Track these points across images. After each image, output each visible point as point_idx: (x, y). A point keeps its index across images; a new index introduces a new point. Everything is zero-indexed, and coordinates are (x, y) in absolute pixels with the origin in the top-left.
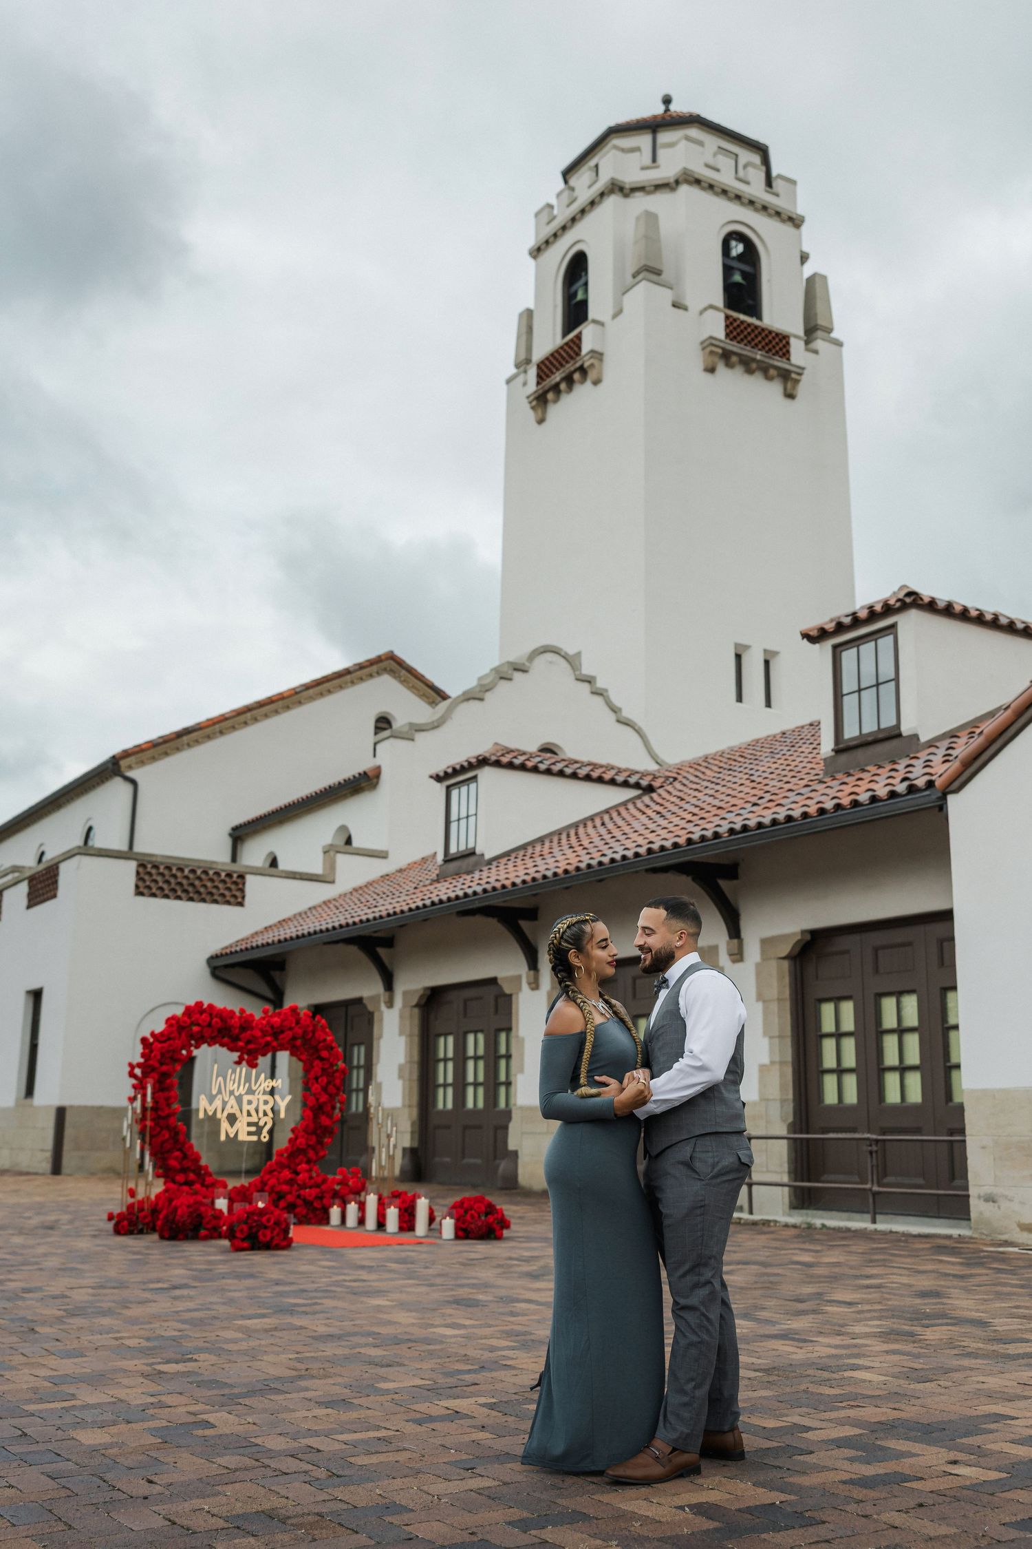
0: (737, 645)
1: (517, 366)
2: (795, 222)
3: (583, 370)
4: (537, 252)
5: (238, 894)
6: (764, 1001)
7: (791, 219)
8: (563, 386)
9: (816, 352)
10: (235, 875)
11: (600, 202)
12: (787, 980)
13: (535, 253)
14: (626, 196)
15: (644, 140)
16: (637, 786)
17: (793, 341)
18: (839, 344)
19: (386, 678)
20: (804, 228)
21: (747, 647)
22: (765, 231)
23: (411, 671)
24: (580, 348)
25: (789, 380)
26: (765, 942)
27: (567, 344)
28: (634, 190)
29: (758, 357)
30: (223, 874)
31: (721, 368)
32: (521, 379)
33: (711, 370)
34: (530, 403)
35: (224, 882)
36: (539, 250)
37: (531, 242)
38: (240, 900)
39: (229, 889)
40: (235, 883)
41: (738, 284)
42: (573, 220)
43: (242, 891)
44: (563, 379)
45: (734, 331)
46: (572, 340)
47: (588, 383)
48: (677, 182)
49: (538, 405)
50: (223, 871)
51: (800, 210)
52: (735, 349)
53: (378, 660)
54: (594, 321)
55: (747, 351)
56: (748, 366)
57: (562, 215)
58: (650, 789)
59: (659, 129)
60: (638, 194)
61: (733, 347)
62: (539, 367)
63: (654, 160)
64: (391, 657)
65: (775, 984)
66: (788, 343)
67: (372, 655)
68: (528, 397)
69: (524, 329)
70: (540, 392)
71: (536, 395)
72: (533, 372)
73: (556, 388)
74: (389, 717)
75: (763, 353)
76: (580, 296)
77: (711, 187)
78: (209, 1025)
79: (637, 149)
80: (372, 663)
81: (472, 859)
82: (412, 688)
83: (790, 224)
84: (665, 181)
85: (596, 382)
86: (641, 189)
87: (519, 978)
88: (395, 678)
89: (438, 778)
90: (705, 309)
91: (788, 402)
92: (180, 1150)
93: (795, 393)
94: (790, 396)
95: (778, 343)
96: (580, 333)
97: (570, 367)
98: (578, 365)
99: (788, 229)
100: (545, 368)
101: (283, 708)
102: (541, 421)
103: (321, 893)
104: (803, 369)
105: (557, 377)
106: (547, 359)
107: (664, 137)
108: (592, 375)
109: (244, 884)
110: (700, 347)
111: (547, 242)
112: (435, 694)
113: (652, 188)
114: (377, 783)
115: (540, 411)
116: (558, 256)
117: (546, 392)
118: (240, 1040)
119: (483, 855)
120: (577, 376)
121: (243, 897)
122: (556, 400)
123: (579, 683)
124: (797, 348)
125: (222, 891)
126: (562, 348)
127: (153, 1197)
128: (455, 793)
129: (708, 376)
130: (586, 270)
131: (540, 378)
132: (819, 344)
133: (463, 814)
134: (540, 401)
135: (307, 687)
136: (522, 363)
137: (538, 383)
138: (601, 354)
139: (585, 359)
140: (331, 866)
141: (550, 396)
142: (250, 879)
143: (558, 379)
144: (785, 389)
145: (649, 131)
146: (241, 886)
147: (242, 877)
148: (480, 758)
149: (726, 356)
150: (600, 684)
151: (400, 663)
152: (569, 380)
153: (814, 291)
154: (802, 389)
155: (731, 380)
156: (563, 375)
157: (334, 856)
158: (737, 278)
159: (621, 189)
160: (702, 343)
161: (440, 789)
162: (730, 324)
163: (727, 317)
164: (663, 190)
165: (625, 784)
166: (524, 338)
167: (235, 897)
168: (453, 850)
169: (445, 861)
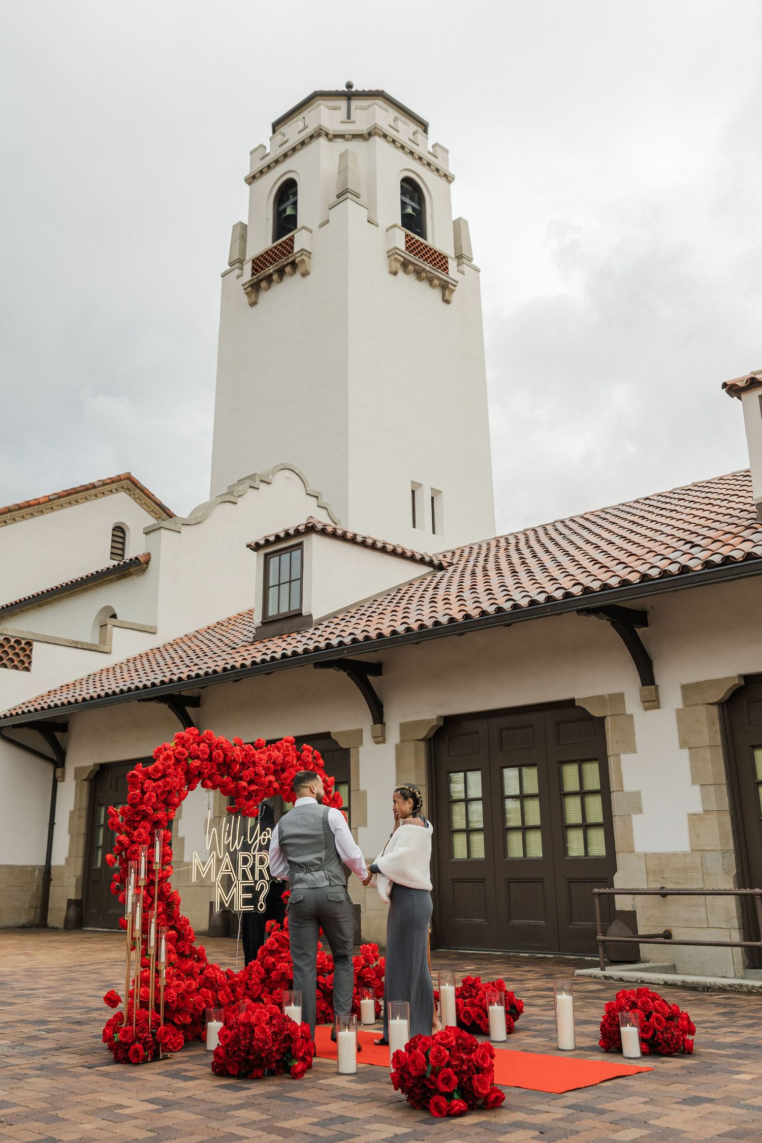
0: (413, 483)
1: (231, 264)
2: (448, 178)
3: (294, 265)
4: (252, 179)
5: (25, 659)
6: (690, 748)
7: (445, 176)
8: (275, 277)
9: (463, 273)
10: (23, 642)
11: (309, 143)
12: (717, 726)
13: (251, 180)
14: (330, 140)
15: (343, 104)
17: (449, 261)
18: (478, 271)
19: (123, 495)
20: (452, 184)
21: (420, 485)
22: (429, 181)
23: (143, 490)
24: (292, 248)
25: (445, 287)
26: (687, 689)
27: (275, 247)
28: (336, 136)
29: (428, 268)
30: (13, 640)
31: (401, 273)
32: (237, 272)
33: (395, 273)
34: (245, 289)
35: (13, 647)
36: (254, 177)
37: (247, 172)
38: (26, 665)
39: (17, 655)
40: (23, 649)
41: (410, 215)
43: (29, 657)
44: (275, 271)
45: (411, 246)
46: (280, 245)
47: (298, 275)
48: (370, 134)
49: (252, 292)
50: (13, 637)
51: (451, 170)
52: (412, 260)
53: (118, 480)
54: (304, 228)
55: (420, 263)
56: (419, 273)
57: (273, 152)
58: (440, 567)
59: (352, 98)
60: (339, 140)
61: (411, 258)
62: (253, 261)
63: (349, 117)
64: (129, 478)
66: (447, 261)
67: (113, 474)
68: (243, 285)
69: (238, 237)
70: (255, 281)
71: (252, 283)
72: (248, 267)
73: (269, 279)
74: (123, 527)
75: (431, 266)
76: (289, 211)
77: (394, 141)
78: (210, 759)
79: (339, 108)
80: (113, 481)
81: (297, 621)
82: (143, 505)
83: (445, 179)
84: (361, 133)
85: (305, 274)
86: (342, 136)
87: (360, 732)
88: (130, 495)
89: (256, 547)
90: (392, 227)
91: (445, 305)
93: (450, 299)
94: (447, 302)
95: (440, 261)
96: (293, 236)
97: (283, 261)
98: (290, 260)
99: (443, 181)
100: (259, 264)
101: (37, 512)
102: (253, 304)
103: (95, 663)
104: (457, 282)
105: (271, 269)
106: (262, 256)
107: (355, 103)
108: (301, 269)
109: (31, 650)
110: (386, 255)
111: (261, 172)
112: (163, 512)
113: (351, 137)
114: (146, 568)
115: (253, 296)
116: (271, 183)
117: (261, 280)
118: (241, 778)
119: (311, 615)
120: (288, 269)
121: (30, 663)
122: (269, 287)
123: (309, 496)
124: (452, 264)
125: (11, 656)
126: (271, 250)
128: (274, 561)
129: (392, 276)
130: (295, 194)
131: (255, 270)
132: (465, 268)
134: (255, 288)
135: (59, 496)
136: (237, 262)
137: (253, 274)
138: (310, 253)
139: (297, 256)
140: (104, 637)
141: (263, 284)
142: (34, 644)
143: (272, 271)
144: (444, 296)
145: (346, 98)
146: (28, 652)
147: (29, 644)
148: (310, 525)
149: (405, 265)
150: (324, 500)
151: (135, 483)
152: (281, 272)
153: (459, 228)
154: (455, 297)
155: (406, 281)
156: (276, 268)
157: (111, 629)
158: (409, 210)
159: (327, 135)
160: (388, 252)
162: (408, 240)
163: (407, 235)
164: (358, 139)
165: (422, 561)
166: (237, 244)
167: (22, 662)
168: (272, 612)
169: (263, 623)
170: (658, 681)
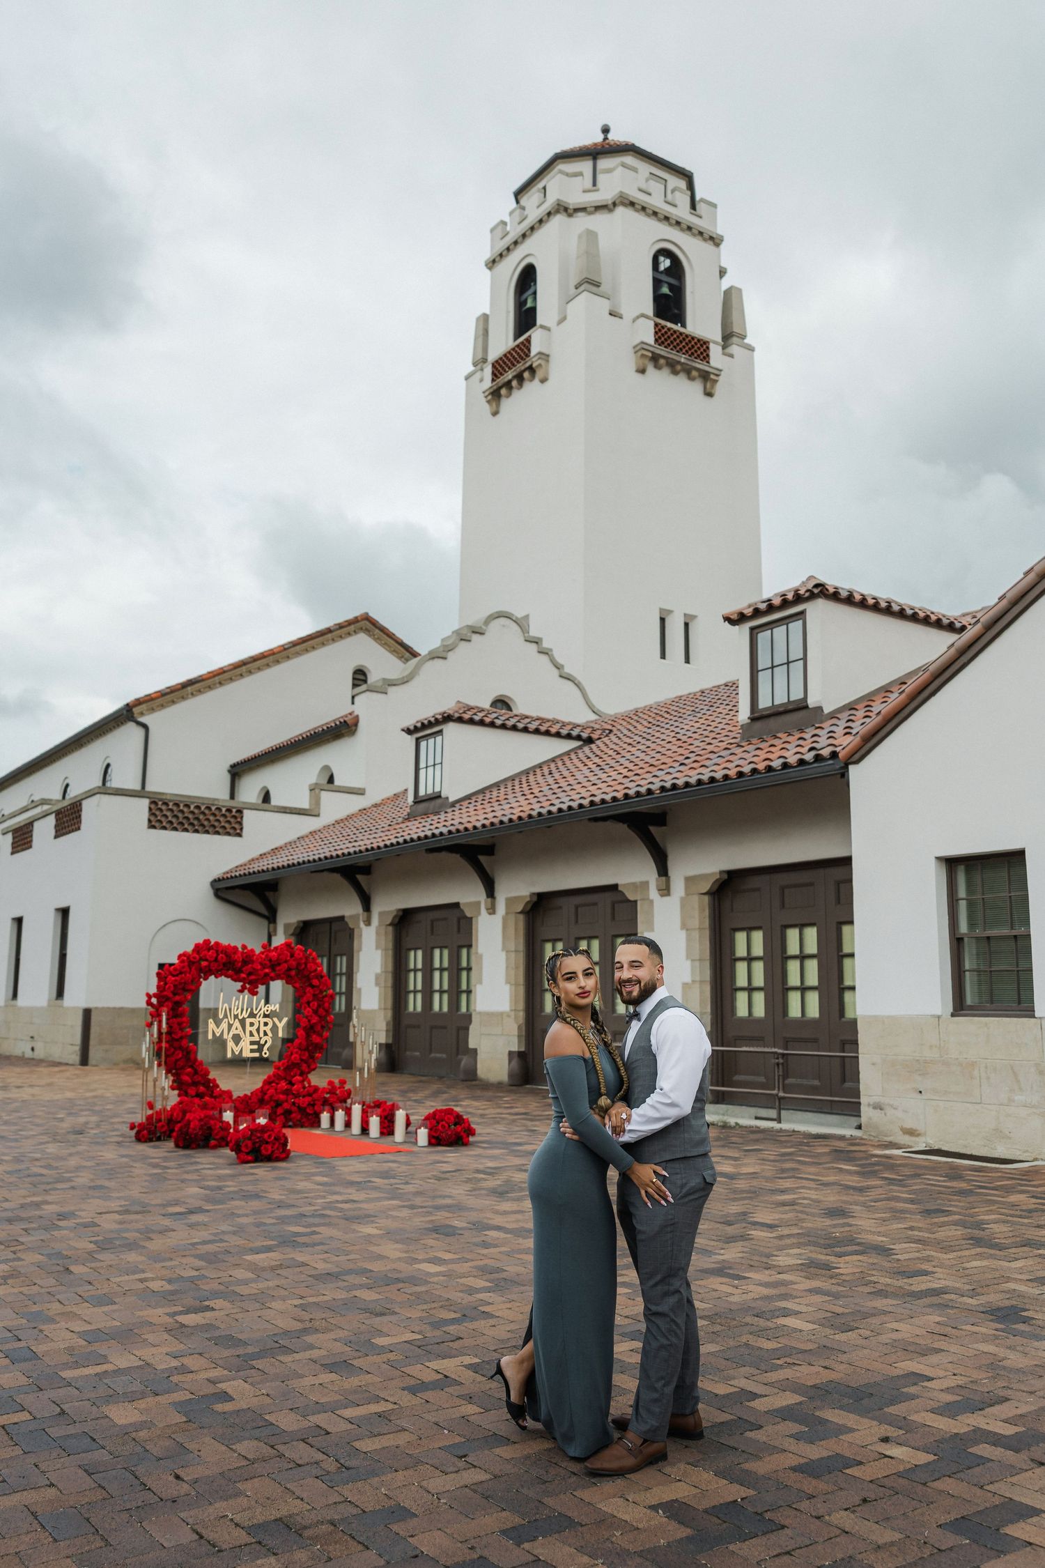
0: (661, 610)
1: (475, 364)
2: (715, 241)
3: (531, 370)
4: (492, 263)
5: (237, 826)
6: (687, 930)
7: (711, 238)
8: (514, 383)
9: (731, 356)
10: (234, 810)
11: (547, 221)
12: (707, 913)
13: (491, 264)
14: (570, 215)
15: (585, 166)
16: (579, 738)
17: (712, 346)
18: (752, 349)
19: (362, 637)
20: (722, 246)
21: (670, 612)
22: (691, 250)
23: (383, 630)
24: (529, 350)
25: (708, 380)
26: (689, 880)
27: (518, 346)
28: (577, 210)
29: (683, 360)
30: (224, 810)
31: (650, 368)
32: (478, 375)
33: (642, 371)
34: (486, 397)
35: (224, 816)
36: (494, 261)
37: (487, 255)
38: (238, 831)
39: (229, 822)
40: (235, 817)
41: (666, 295)
42: (524, 236)
43: (240, 823)
44: (515, 377)
45: (662, 336)
46: (522, 343)
47: (536, 381)
48: (614, 204)
49: (493, 399)
50: (224, 807)
51: (720, 230)
52: (662, 353)
53: (355, 621)
54: (542, 327)
55: (673, 355)
56: (674, 367)
57: (514, 231)
58: (590, 741)
59: (599, 156)
60: (580, 214)
61: (661, 351)
62: (493, 364)
63: (594, 184)
64: (367, 618)
65: (696, 913)
66: (708, 348)
67: (350, 616)
68: (484, 392)
69: (481, 332)
70: (495, 388)
71: (491, 390)
72: (488, 370)
73: (508, 385)
74: (365, 670)
75: (687, 356)
76: (529, 304)
77: (644, 209)
78: (216, 960)
79: (580, 174)
80: (349, 623)
81: (438, 801)
82: (385, 645)
83: (711, 243)
84: (604, 203)
85: (543, 381)
86: (583, 209)
87: (478, 903)
88: (370, 636)
89: (409, 731)
90: (638, 317)
91: (708, 399)
92: (192, 1067)
93: (713, 391)
94: (709, 394)
95: (699, 348)
96: (530, 336)
97: (520, 366)
98: (527, 365)
99: (709, 246)
100: (499, 367)
101: (273, 662)
102: (495, 413)
103: (307, 825)
104: (721, 370)
105: (509, 375)
106: (501, 359)
107: (603, 163)
108: (539, 374)
109: (242, 817)
110: (633, 351)
111: (501, 255)
112: (405, 651)
113: (593, 209)
114: (356, 730)
115: (494, 405)
116: (510, 268)
117: (500, 388)
118: (242, 972)
119: (447, 798)
120: (526, 375)
121: (241, 829)
122: (509, 395)
123: (528, 643)
124: (715, 351)
125: (223, 824)
126: (513, 349)
127: (169, 1108)
128: (423, 744)
129: (640, 375)
130: (535, 281)
131: (495, 376)
132: (734, 349)
133: (431, 762)
134: (495, 395)
135: (294, 644)
136: (479, 362)
137: (493, 380)
138: (548, 356)
139: (534, 360)
140: (316, 801)
141: (503, 391)
142: (246, 812)
143: (510, 377)
144: (705, 388)
145: (591, 157)
146: (239, 820)
147: (240, 811)
148: (445, 715)
149: (655, 359)
150: (545, 644)
151: (374, 623)
152: (520, 378)
153: (730, 302)
154: (719, 389)
155: (659, 379)
156: (515, 373)
157: (320, 793)
158: (665, 290)
159: (566, 209)
160: (634, 347)
161: (410, 741)
162: (658, 329)
163: (656, 325)
164: (603, 211)
165: (569, 737)
166: (480, 340)
167: (234, 829)
168: (422, 792)
169: (415, 803)
170: (670, 873)
